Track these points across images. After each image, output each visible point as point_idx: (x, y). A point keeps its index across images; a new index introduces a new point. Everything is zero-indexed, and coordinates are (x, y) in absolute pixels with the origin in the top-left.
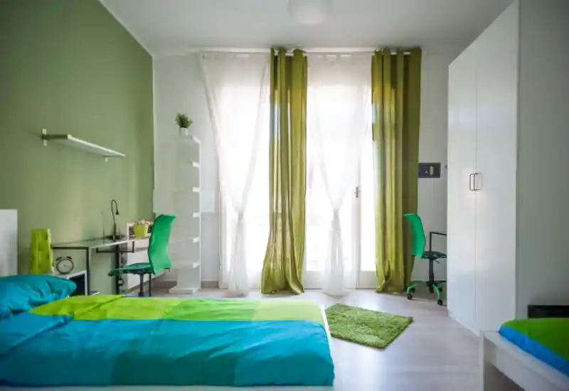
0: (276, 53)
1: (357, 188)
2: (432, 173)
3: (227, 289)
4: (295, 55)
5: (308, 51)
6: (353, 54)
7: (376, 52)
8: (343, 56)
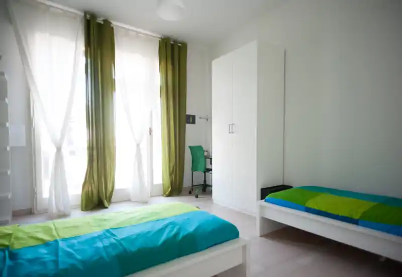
0: (88, 16)
1: (150, 129)
2: (191, 121)
3: (47, 213)
4: (104, 22)
5: (114, 23)
6: (146, 35)
7: (161, 38)
8: (140, 34)
